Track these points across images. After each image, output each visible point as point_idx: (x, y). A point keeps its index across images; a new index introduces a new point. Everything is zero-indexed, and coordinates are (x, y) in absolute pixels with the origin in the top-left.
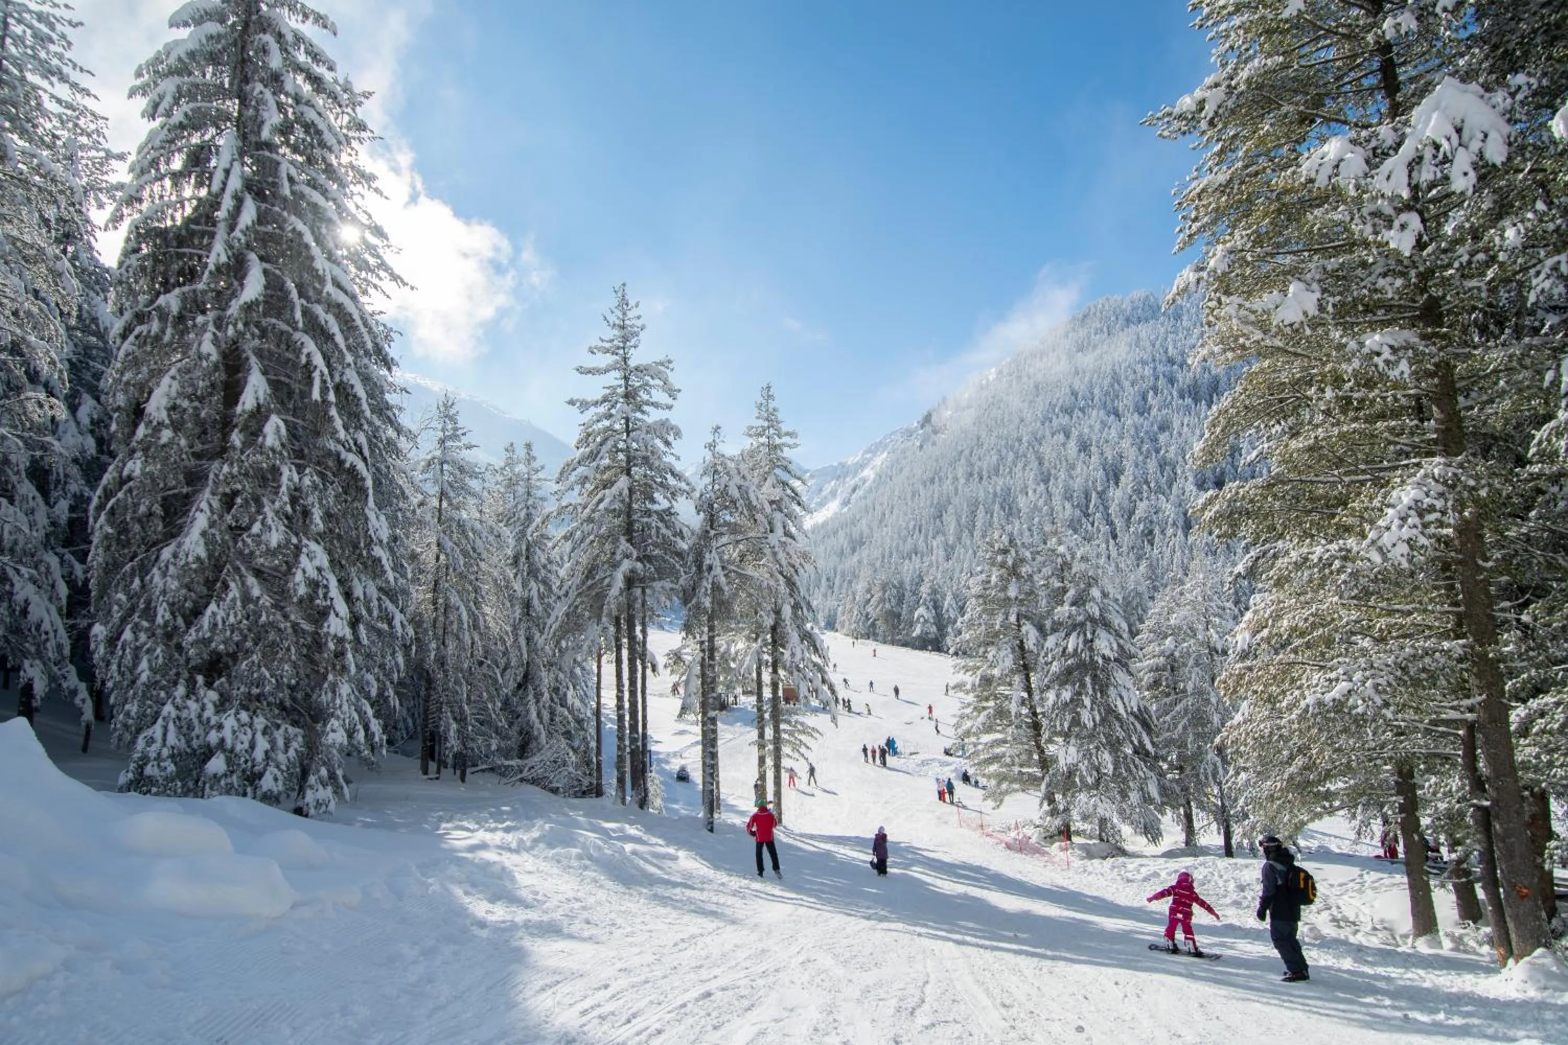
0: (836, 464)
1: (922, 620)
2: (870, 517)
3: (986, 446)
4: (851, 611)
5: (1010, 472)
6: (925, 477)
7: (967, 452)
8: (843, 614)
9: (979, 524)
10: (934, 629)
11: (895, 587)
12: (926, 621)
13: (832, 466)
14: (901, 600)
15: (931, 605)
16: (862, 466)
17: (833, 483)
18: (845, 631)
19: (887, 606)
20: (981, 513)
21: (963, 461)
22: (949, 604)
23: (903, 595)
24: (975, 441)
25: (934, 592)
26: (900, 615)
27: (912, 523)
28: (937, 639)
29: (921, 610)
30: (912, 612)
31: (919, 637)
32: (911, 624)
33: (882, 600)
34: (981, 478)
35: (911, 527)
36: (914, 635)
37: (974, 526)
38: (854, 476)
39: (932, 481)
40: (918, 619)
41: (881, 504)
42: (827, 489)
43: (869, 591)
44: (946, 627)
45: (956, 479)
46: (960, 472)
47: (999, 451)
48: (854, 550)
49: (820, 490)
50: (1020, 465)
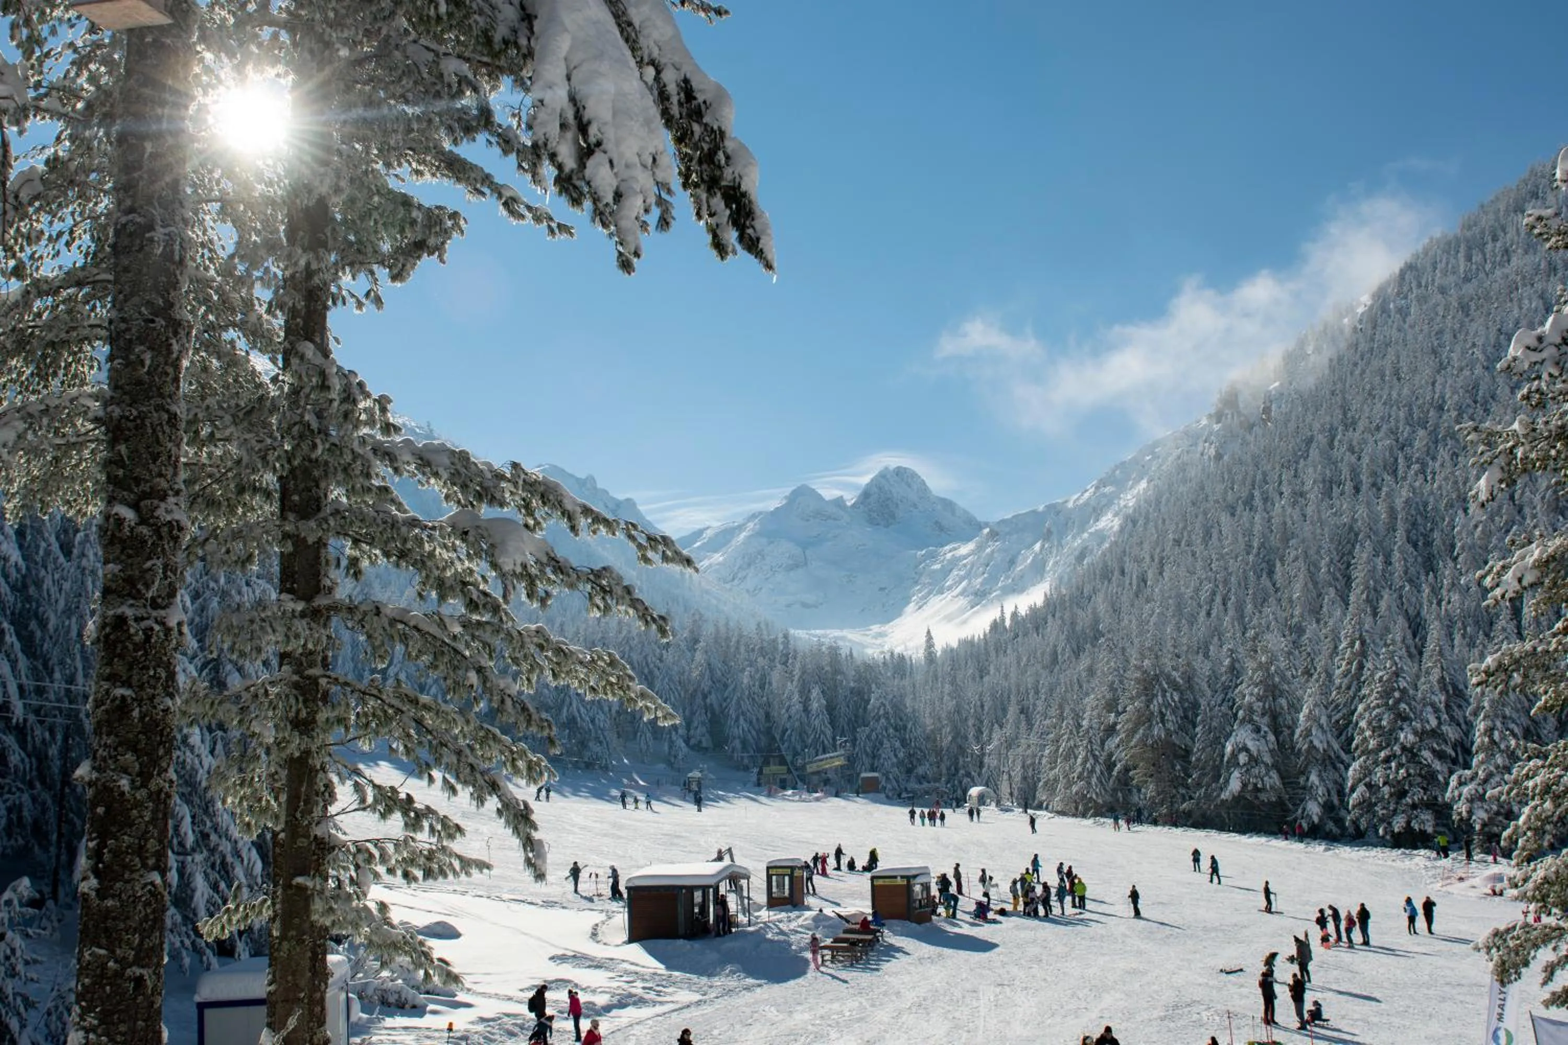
0: (1041, 508)
1: (1243, 758)
2: (1113, 588)
3: (1361, 425)
4: (1071, 754)
5: (1423, 471)
6: (1230, 497)
7: (1322, 439)
8: (1053, 763)
9: (1359, 574)
10: (1273, 779)
11: (1176, 687)
12: (1254, 760)
13: (1034, 512)
14: (1188, 717)
15: (1264, 723)
16: (1096, 510)
17: (1037, 547)
18: (1057, 803)
19: (1158, 731)
20: (1362, 554)
21: (1314, 453)
22: (1310, 717)
23: (1195, 706)
24: (1338, 414)
25: (1272, 690)
26: (1188, 752)
27: (1208, 586)
28: (1281, 803)
29: (1242, 735)
30: (1217, 742)
31: (1238, 799)
32: (1217, 772)
33: (1144, 719)
34: (1357, 490)
35: (1204, 596)
36: (1225, 795)
37: (1348, 580)
38: (1082, 529)
39: (1249, 502)
40: (1234, 755)
41: (1138, 560)
42: (1026, 560)
43: (1112, 706)
44: (1304, 772)
45: (1299, 494)
46: (1311, 476)
47: (1393, 432)
48: (1077, 652)
49: (1012, 562)
50: (1443, 454)
